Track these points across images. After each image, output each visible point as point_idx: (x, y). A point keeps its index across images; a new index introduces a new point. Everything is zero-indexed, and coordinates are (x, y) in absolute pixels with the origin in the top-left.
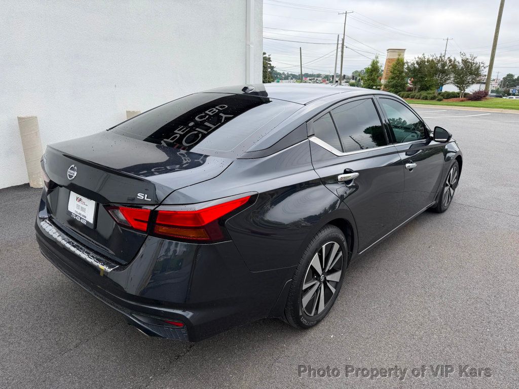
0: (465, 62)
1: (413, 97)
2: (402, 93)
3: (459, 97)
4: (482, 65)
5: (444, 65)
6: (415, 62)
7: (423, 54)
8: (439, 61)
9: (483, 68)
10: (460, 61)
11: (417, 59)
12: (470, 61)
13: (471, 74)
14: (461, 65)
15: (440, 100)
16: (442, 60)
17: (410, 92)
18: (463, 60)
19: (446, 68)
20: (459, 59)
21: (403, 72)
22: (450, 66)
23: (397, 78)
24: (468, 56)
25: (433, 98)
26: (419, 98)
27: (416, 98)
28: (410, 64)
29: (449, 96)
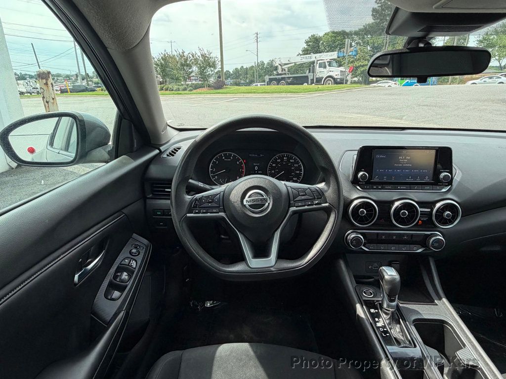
0: (204, 56)
1: (167, 90)
3: (204, 87)
6: (160, 58)
7: (165, 51)
8: (182, 57)
11: (162, 55)
13: (210, 67)
14: (201, 59)
15: (191, 90)
16: (184, 55)
17: (162, 85)
18: (202, 55)
20: (199, 53)
22: (191, 60)
24: (205, 52)
25: (185, 89)
26: (172, 90)
27: (170, 91)
28: (156, 60)
29: (196, 87)
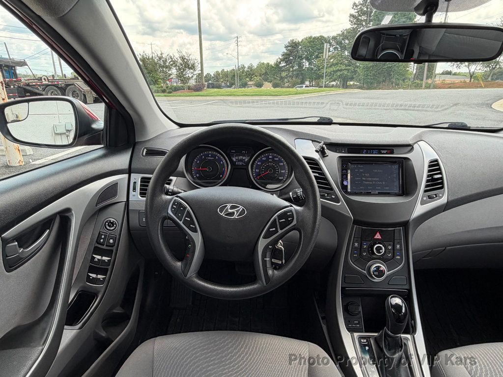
0: (183, 58)
3: (184, 89)
4: (196, 61)
5: (165, 61)
8: (160, 58)
9: (197, 64)
10: (179, 59)
12: (187, 58)
14: (180, 61)
15: (170, 92)
16: (162, 56)
18: (180, 57)
19: (167, 64)
20: (177, 56)
22: (170, 62)
24: (184, 53)
25: (164, 91)
29: (176, 89)
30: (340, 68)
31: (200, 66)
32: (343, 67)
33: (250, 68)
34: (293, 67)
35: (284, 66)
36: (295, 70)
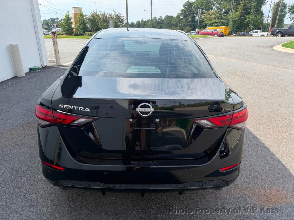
2: (87, 33)
4: (124, 18)
5: (106, 17)
11: (91, 14)
12: (119, 15)
16: (105, 14)
21: (84, 21)
22: (109, 18)
23: (82, 24)
28: (87, 16)
30: (216, 21)
31: (126, 20)
32: (219, 21)
33: (160, 19)
34: (188, 19)
35: (182, 18)
36: (190, 21)
